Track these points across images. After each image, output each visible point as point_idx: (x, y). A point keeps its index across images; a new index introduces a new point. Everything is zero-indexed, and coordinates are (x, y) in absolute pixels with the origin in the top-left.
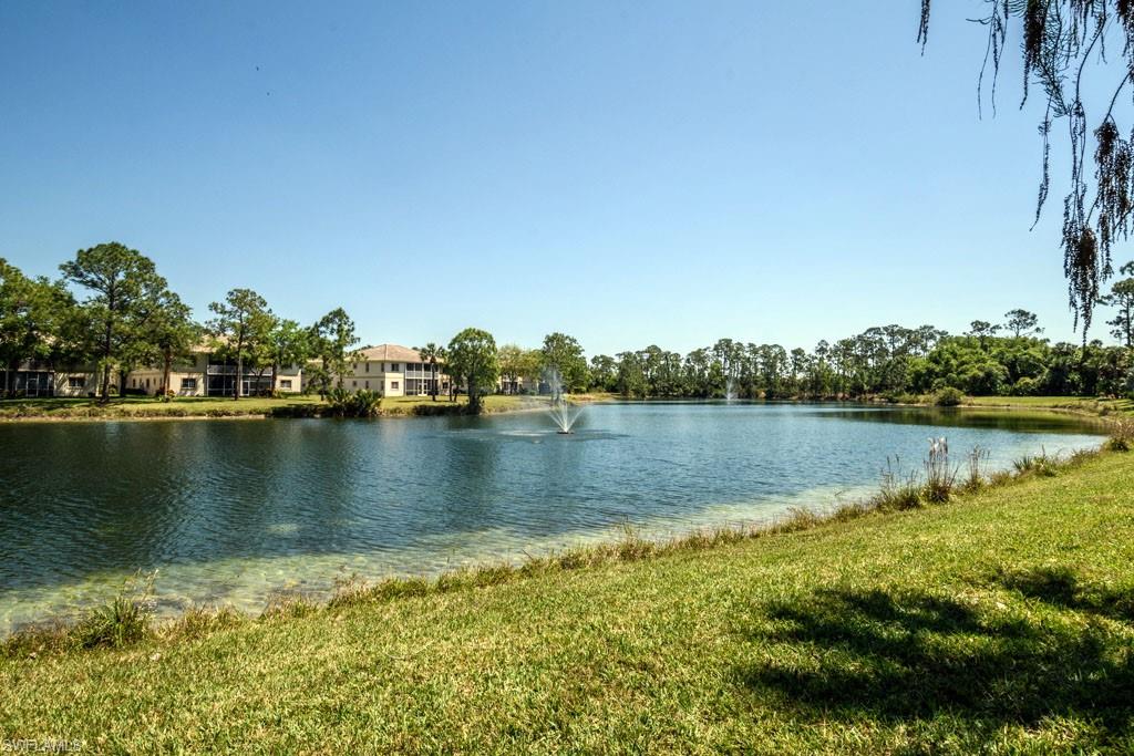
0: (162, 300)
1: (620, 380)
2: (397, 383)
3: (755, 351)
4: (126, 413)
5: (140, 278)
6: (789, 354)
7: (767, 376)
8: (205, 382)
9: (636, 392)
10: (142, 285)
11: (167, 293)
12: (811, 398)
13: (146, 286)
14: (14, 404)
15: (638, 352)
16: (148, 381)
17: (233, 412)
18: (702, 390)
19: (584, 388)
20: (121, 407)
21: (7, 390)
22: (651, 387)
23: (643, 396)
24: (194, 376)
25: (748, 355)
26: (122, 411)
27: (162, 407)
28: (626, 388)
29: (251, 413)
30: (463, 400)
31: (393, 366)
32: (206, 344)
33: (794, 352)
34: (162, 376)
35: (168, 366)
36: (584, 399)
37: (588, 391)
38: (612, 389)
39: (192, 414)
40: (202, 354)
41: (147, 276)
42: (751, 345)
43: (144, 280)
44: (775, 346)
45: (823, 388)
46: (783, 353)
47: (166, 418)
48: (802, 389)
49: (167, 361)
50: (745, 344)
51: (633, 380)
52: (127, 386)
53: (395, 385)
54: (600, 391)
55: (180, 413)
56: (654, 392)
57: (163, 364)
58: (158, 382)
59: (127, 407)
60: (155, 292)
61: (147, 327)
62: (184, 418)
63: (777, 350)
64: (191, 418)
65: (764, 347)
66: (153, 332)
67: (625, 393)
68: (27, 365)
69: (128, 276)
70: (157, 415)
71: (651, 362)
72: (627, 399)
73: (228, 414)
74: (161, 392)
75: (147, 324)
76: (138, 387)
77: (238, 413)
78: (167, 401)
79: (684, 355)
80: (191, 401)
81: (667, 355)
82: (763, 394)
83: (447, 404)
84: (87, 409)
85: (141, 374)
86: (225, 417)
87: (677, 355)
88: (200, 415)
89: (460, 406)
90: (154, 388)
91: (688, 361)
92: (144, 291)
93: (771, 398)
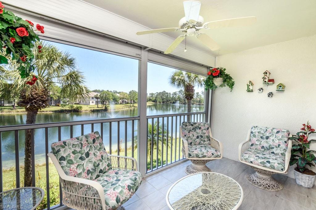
17: (45, 111)
26: (17, 111)
29: (50, 111)
31: (92, 98)
38: (153, 101)
45: (201, 102)
51: (158, 99)
53: (93, 102)
54: (150, 102)
56: (163, 102)
67: (156, 102)
71: (163, 95)
73: (44, 112)
77: (46, 111)
84: (8, 111)
86: (43, 112)
91: (172, 95)
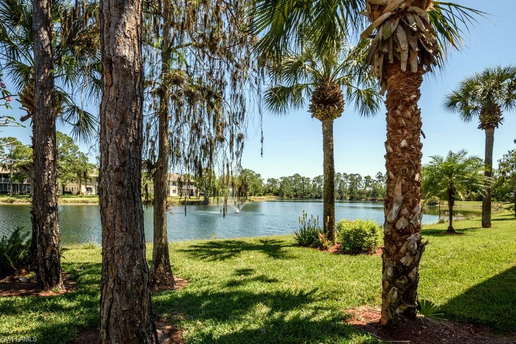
0: (77, 155)
1: (280, 190)
2: (175, 190)
3: (346, 177)
4: (66, 202)
5: (68, 146)
6: (363, 178)
7: (351, 189)
8: (95, 189)
9: (288, 196)
10: (69, 149)
11: (79, 152)
12: (371, 200)
13: (71, 149)
14: (24, 197)
15: (289, 177)
16: (72, 188)
18: (319, 196)
19: (262, 194)
20: (64, 199)
21: (19, 191)
22: (295, 193)
23: (291, 198)
24: (91, 187)
25: (343, 179)
27: (80, 199)
28: (283, 194)
30: (202, 199)
31: (173, 183)
32: (95, 173)
33: (365, 177)
34: (79, 186)
35: (81, 183)
36: (261, 199)
37: (264, 195)
38: (276, 194)
39: (92, 202)
40: (94, 177)
41: (71, 145)
42: (345, 174)
43: (70, 147)
44: (357, 174)
45: (377, 195)
46: (360, 178)
47: (82, 204)
48: (368, 196)
49: (81, 180)
50: (342, 174)
51: (286, 190)
52: (65, 190)
53: (174, 191)
54: (270, 195)
55: (87, 202)
56: (296, 196)
57: (79, 182)
58: (76, 188)
59: (66, 199)
60: (74, 151)
61: (72, 167)
62: (88, 204)
63: (357, 176)
64: (91, 204)
65: (351, 175)
66: (74, 168)
67: (282, 196)
68: (26, 181)
69: (63, 145)
70: (78, 202)
71: (295, 182)
72: (283, 199)
74: (78, 193)
75: (71, 165)
76: (68, 190)
78: (81, 197)
79: (312, 178)
80: (91, 197)
81: (303, 179)
82: (348, 198)
83: (195, 200)
85: (70, 186)
87: (308, 179)
88: (94, 203)
89: (200, 201)
90: (75, 191)
91: (314, 181)
92: (70, 151)
93: (352, 199)
